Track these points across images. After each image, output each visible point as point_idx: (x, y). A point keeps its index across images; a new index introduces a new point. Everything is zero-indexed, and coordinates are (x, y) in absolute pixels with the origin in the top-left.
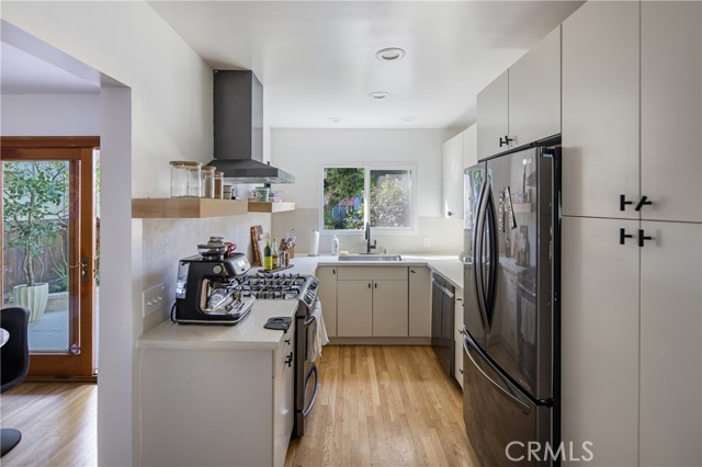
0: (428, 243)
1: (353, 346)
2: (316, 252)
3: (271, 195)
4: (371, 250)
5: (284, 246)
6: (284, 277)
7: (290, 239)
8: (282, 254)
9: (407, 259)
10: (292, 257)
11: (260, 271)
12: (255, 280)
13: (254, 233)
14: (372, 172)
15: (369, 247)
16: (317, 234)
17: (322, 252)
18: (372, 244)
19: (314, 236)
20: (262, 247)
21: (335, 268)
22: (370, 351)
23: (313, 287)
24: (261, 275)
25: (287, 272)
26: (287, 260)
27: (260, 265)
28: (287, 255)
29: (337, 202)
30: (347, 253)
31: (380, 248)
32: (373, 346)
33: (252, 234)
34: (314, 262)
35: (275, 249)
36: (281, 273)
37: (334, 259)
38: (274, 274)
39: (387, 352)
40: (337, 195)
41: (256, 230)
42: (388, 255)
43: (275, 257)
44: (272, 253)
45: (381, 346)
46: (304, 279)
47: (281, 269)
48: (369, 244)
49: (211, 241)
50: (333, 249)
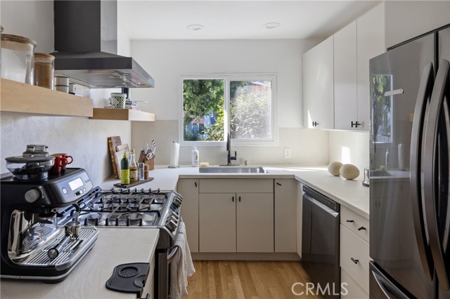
0: (289, 154)
1: (216, 262)
2: (176, 164)
3: (129, 103)
4: (232, 161)
5: (143, 157)
6: (143, 192)
7: (150, 151)
8: (141, 166)
9: (270, 170)
10: (152, 169)
11: (116, 186)
12: (109, 197)
13: (112, 144)
14: (232, 83)
15: (230, 158)
16: (177, 145)
17: (182, 163)
18: (233, 155)
19: (174, 147)
20: (119, 158)
21: (196, 181)
22: (234, 267)
23: (175, 206)
24: (117, 189)
25: (145, 187)
26: (146, 173)
27: (118, 178)
28: (146, 167)
29: (191, 119)
30: (207, 164)
31: (241, 160)
32: (237, 262)
33: (109, 145)
34: (175, 174)
35: (133, 161)
36: (139, 188)
37: (195, 171)
38: (132, 189)
39: (252, 268)
40: (192, 113)
41: (114, 141)
42: (248, 166)
43: (133, 170)
44: (130, 165)
45: (245, 262)
46: (166, 195)
47: (139, 182)
48: (229, 155)
49: (28, 152)
50: (193, 160)
